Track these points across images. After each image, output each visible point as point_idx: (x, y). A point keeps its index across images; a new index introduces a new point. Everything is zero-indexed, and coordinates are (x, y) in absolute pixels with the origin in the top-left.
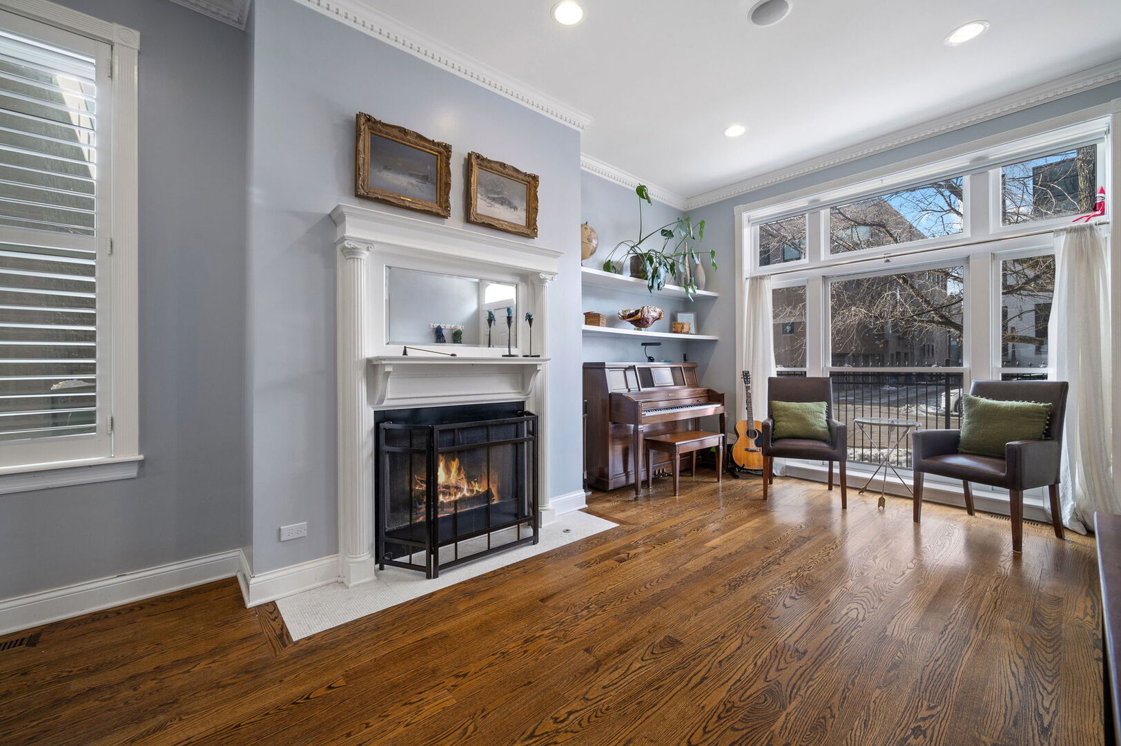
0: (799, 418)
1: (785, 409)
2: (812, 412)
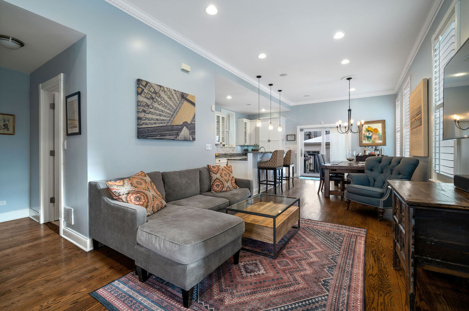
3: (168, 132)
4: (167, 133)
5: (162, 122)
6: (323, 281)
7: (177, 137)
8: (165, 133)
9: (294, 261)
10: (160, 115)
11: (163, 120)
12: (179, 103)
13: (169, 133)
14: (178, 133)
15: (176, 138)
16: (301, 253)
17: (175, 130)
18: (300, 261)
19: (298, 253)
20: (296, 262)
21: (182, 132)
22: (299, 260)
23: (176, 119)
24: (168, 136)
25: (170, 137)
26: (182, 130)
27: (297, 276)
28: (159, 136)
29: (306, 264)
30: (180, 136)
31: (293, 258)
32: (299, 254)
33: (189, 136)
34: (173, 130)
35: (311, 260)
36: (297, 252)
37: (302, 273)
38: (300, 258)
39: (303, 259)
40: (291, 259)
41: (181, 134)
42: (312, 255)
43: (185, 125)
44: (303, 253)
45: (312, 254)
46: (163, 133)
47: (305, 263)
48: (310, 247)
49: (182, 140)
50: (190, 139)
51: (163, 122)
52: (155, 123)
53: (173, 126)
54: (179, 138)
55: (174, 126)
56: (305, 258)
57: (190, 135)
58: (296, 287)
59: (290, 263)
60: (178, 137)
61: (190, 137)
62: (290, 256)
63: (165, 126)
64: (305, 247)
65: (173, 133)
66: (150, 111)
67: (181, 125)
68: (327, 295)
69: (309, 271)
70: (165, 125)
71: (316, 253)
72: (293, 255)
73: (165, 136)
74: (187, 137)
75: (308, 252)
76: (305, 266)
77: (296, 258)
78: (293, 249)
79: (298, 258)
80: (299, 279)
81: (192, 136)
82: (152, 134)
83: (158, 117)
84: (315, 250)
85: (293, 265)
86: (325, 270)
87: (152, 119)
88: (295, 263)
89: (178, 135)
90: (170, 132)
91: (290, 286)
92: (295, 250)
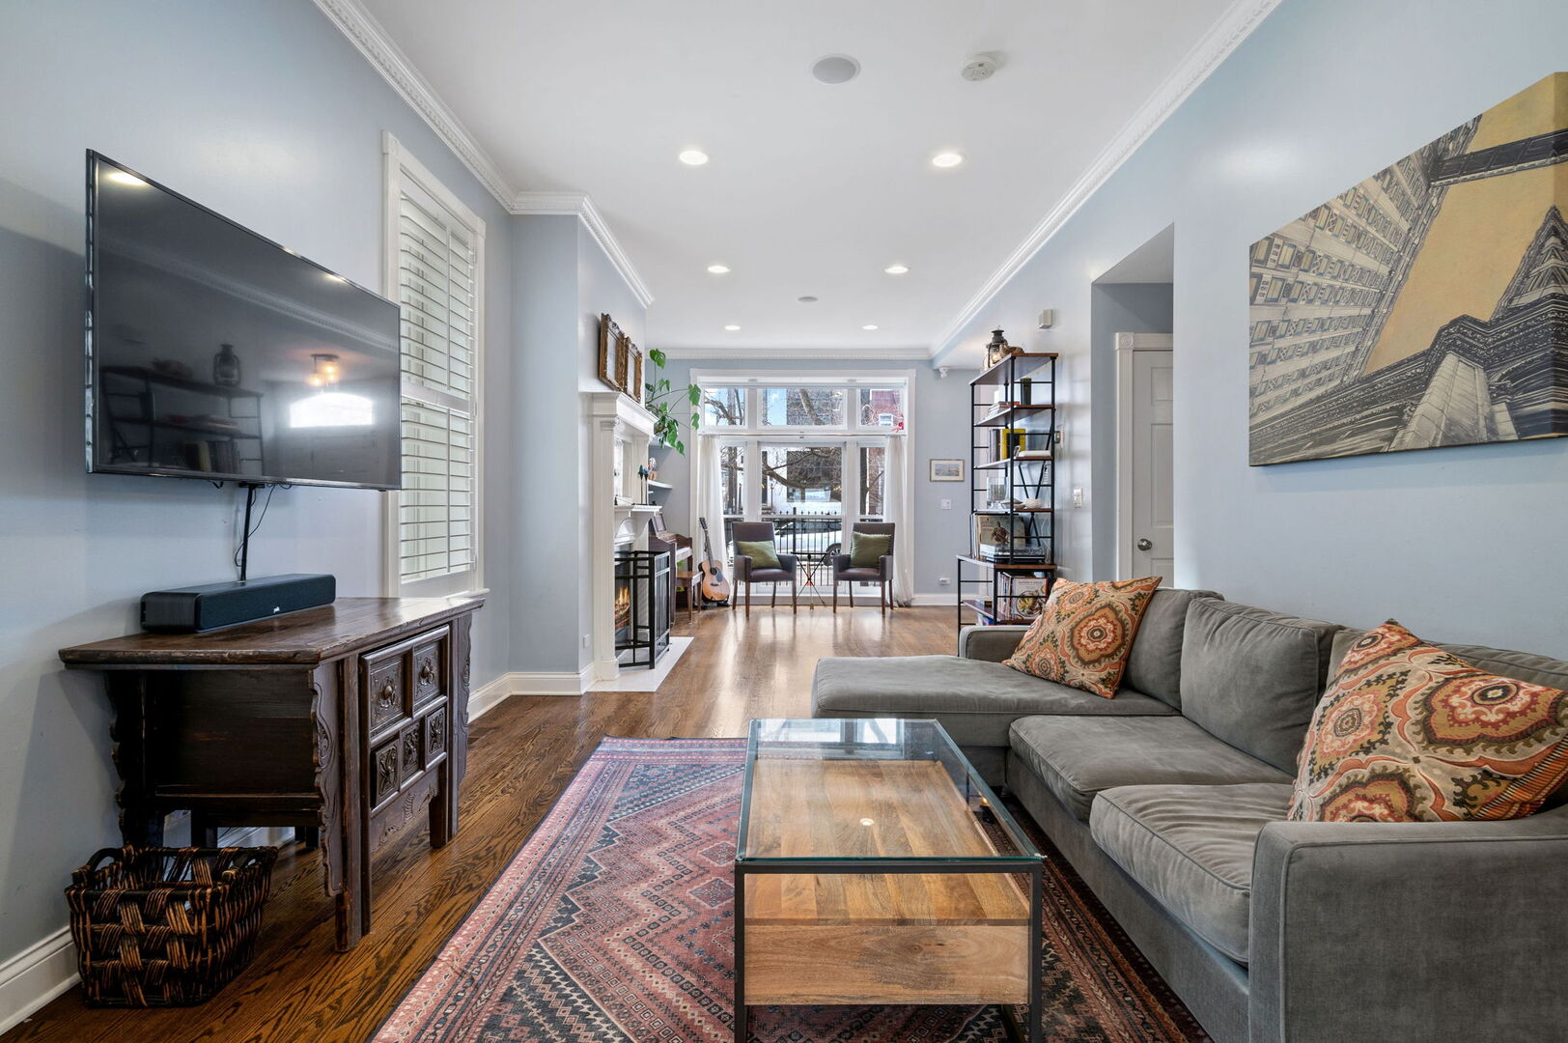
0: (762, 553)
1: (750, 547)
2: (768, 549)
3: (1345, 421)
4: (1344, 425)
5: (1319, 376)
6: (614, 842)
7: (1395, 432)
8: (1335, 428)
9: (697, 869)
10: (1314, 348)
11: (1325, 366)
12: (1405, 226)
13: (1352, 423)
14: (1400, 411)
15: (1390, 439)
16: (683, 902)
17: (1386, 399)
18: (679, 872)
19: (693, 897)
20: (690, 867)
21: (1425, 399)
22: (682, 876)
23: (1389, 330)
24: (1349, 437)
25: (1357, 439)
26: (1427, 383)
27: (677, 836)
28: (1309, 448)
29: (661, 869)
30: (1413, 426)
31: (702, 875)
32: (687, 894)
33: (1484, 410)
34: (1374, 402)
35: (644, 886)
36: (698, 900)
37: (666, 845)
38: (681, 881)
39: (672, 882)
40: (708, 872)
41: (1420, 410)
42: (643, 905)
43: (1448, 347)
44: (675, 904)
45: (643, 911)
46: (1327, 430)
47: (662, 873)
48: (651, 940)
49: (1432, 448)
50: (1492, 430)
51: (1325, 373)
52: (1296, 393)
53: (1369, 379)
54: (1407, 438)
55: (1379, 373)
56: (666, 889)
57: (1494, 401)
58: (673, 818)
59: (708, 860)
60: (1400, 434)
61: (1491, 418)
62: (713, 878)
63: (1332, 393)
64: (675, 933)
65: (1373, 414)
66: (1279, 349)
67: (1423, 354)
68: (609, 821)
69: (650, 855)
70: (1332, 385)
71: (628, 919)
72: (709, 886)
73: (1332, 440)
74: (1466, 422)
75: (657, 914)
76: (661, 864)
77: (692, 878)
78: (716, 907)
79: (688, 882)
80: (671, 832)
81: (1511, 407)
82: (1284, 441)
83: (1304, 363)
84: (634, 933)
85: (695, 856)
86: (604, 868)
87: (1287, 379)
88: (691, 862)
89: (1399, 419)
90: (1358, 417)
91: (685, 818)
92: (708, 907)
